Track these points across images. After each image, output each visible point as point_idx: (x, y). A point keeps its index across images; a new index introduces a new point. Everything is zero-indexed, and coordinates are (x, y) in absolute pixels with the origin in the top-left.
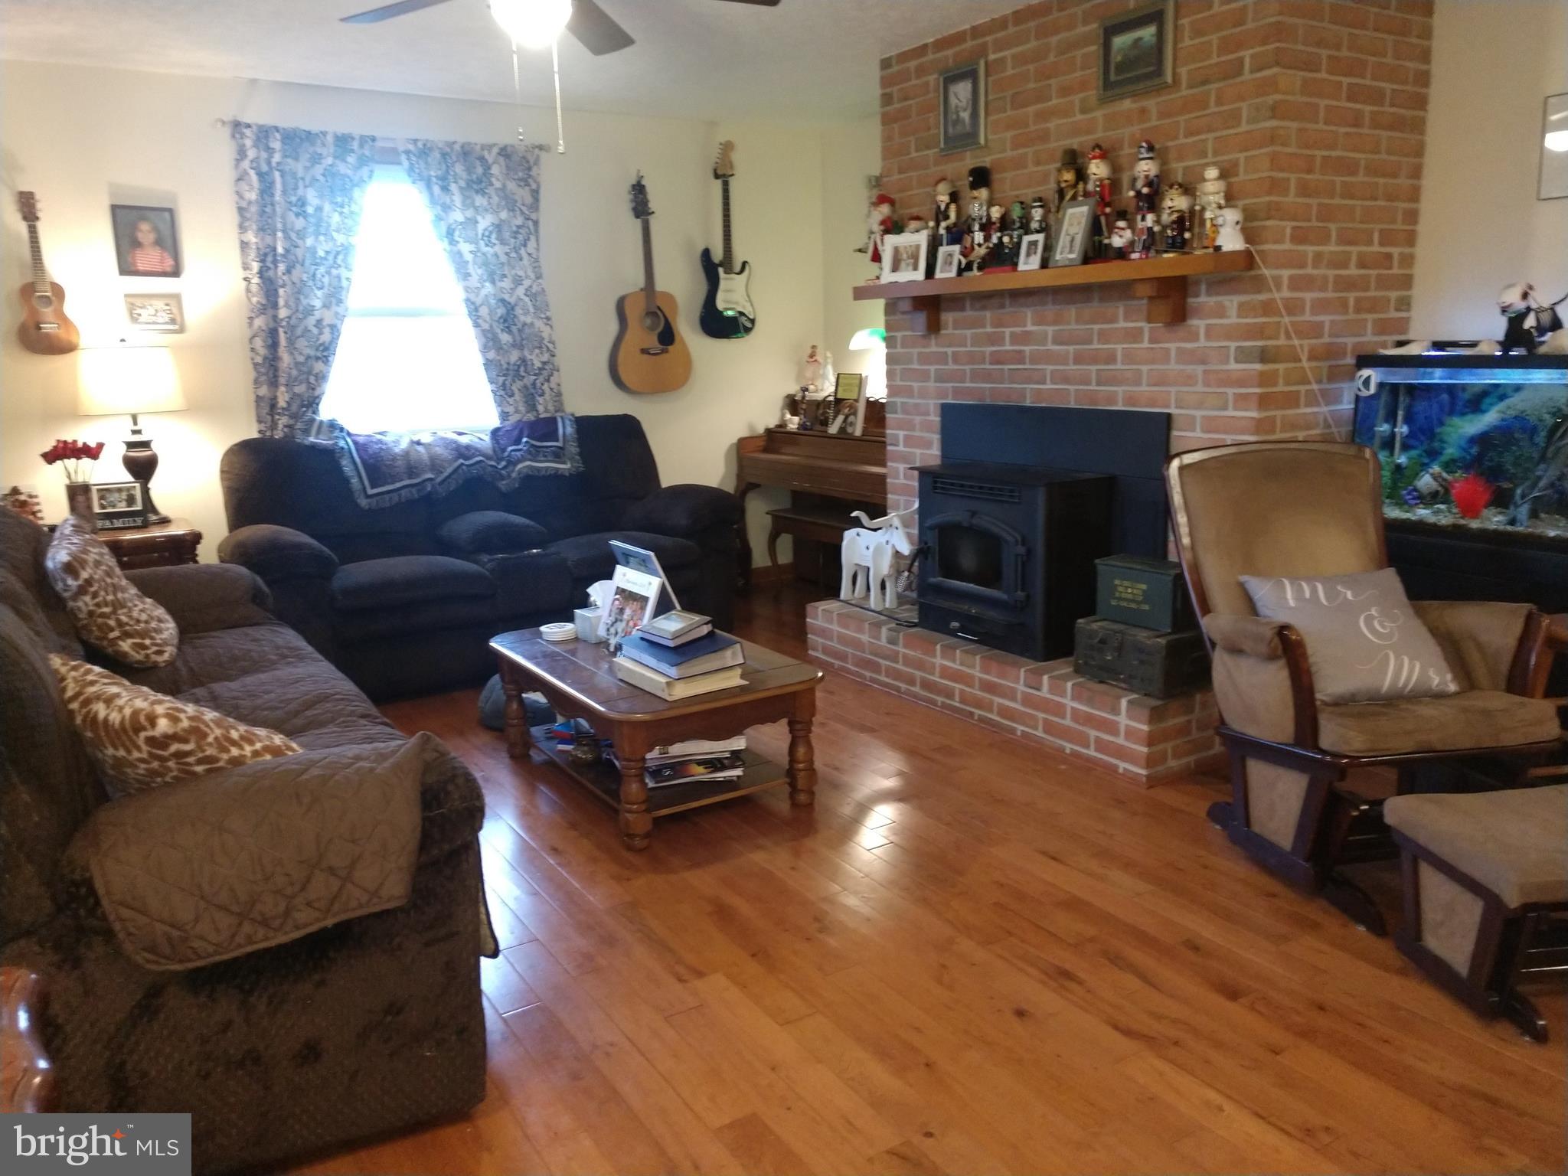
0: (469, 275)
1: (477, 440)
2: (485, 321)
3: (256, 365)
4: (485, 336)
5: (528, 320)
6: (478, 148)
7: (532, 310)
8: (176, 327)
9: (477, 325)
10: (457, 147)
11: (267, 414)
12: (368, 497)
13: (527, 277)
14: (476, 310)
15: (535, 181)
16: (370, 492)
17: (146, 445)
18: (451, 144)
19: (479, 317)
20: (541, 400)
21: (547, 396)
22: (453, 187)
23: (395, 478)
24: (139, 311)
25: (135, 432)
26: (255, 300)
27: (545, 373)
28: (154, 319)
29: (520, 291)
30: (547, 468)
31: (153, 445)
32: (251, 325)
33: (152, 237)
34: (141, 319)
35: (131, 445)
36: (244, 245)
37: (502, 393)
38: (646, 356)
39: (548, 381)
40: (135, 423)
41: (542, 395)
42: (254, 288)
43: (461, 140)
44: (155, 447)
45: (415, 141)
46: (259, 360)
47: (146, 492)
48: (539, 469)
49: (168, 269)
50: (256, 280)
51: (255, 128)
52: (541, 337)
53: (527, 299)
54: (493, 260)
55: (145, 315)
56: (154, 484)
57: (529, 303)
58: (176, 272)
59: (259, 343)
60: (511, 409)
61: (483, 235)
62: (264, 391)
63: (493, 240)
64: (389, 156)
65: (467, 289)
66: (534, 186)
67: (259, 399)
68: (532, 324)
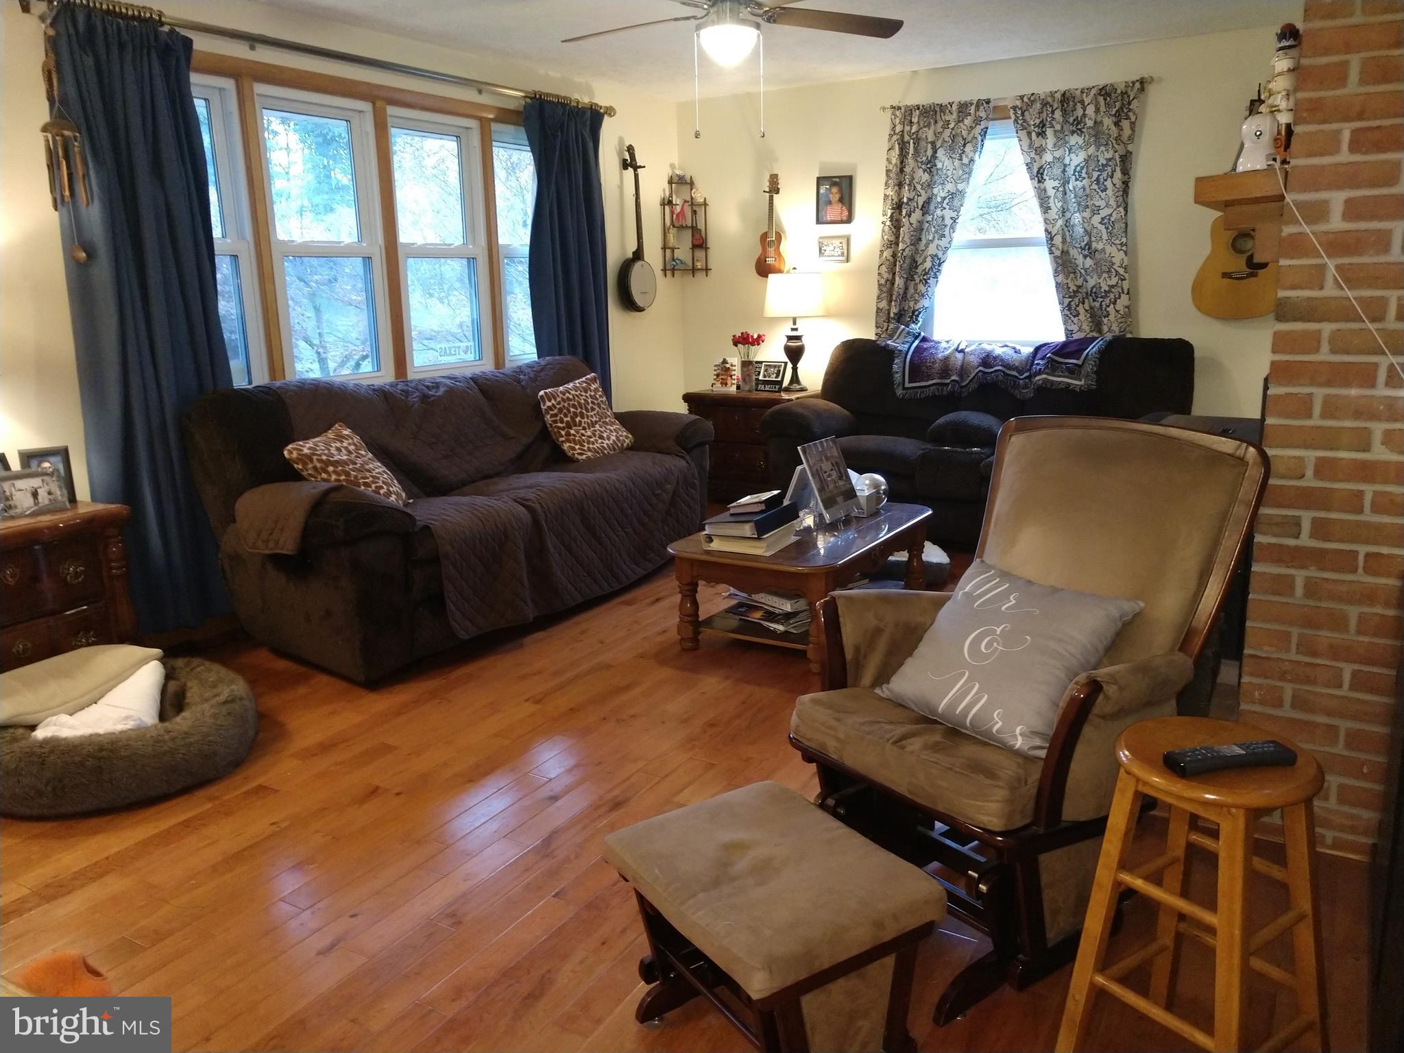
0: (1049, 208)
1: (1011, 352)
2: (1057, 249)
3: (880, 285)
4: (1057, 263)
5: (1100, 246)
6: (1078, 93)
7: (1105, 237)
8: (844, 258)
9: (1051, 253)
10: (1058, 96)
11: (884, 321)
12: (904, 388)
13: (1107, 206)
14: (1052, 239)
15: (1134, 114)
16: (907, 385)
17: (798, 338)
18: (1052, 94)
19: (1053, 245)
20: (1105, 320)
21: (1112, 317)
22: (1049, 132)
23: (929, 377)
24: (825, 248)
25: (793, 330)
26: (886, 237)
27: (1112, 296)
28: (832, 253)
29: (1096, 220)
30: (1060, 383)
31: (803, 339)
32: (881, 256)
33: (837, 196)
34: (826, 253)
35: (790, 338)
36: (886, 196)
37: (1068, 313)
38: (1227, 281)
39: (1115, 303)
40: (795, 323)
41: (1108, 316)
42: (887, 229)
43: (1063, 88)
44: (805, 341)
45: (1022, 97)
46: (883, 282)
47: (795, 369)
48: (1052, 382)
49: (845, 218)
50: (888, 223)
51: (903, 109)
52: (1111, 262)
53: (1102, 228)
54: (1081, 193)
55: (828, 250)
56: (801, 365)
57: (1104, 231)
58: (849, 220)
59: (884, 268)
60: (1075, 328)
61: (1075, 171)
62: (884, 304)
63: (1084, 175)
64: (999, 113)
65: (1046, 221)
66: (1133, 119)
67: (879, 310)
68: (1103, 250)
